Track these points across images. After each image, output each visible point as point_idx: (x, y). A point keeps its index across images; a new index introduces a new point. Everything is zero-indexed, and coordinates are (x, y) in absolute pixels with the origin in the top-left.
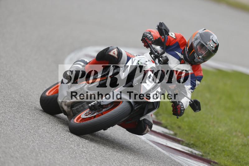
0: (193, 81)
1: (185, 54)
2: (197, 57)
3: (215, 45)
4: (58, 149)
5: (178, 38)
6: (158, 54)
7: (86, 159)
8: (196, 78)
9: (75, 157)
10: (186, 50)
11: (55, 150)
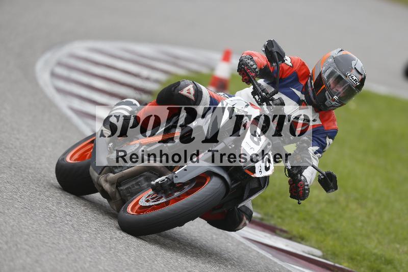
0: (321, 139)
1: (308, 93)
2: (329, 98)
3: (360, 77)
4: (25, 209)
5: (296, 65)
6: (267, 94)
7: (72, 225)
8: (326, 133)
9: (54, 223)
10: (309, 85)
11: (22, 211)
